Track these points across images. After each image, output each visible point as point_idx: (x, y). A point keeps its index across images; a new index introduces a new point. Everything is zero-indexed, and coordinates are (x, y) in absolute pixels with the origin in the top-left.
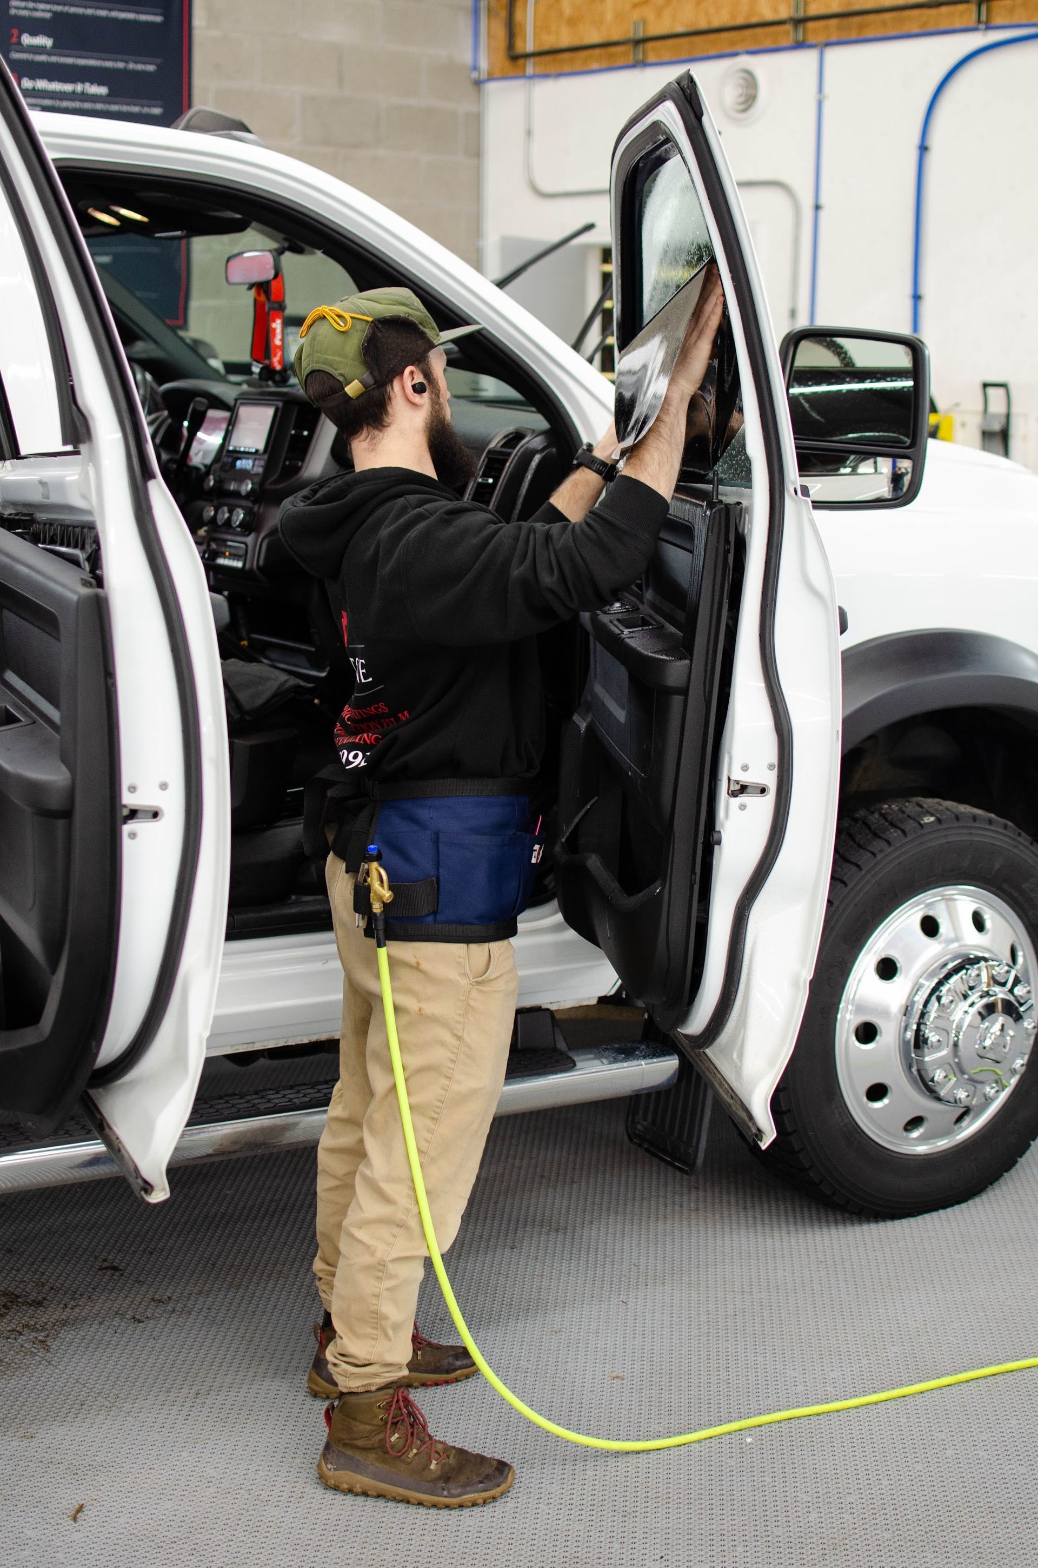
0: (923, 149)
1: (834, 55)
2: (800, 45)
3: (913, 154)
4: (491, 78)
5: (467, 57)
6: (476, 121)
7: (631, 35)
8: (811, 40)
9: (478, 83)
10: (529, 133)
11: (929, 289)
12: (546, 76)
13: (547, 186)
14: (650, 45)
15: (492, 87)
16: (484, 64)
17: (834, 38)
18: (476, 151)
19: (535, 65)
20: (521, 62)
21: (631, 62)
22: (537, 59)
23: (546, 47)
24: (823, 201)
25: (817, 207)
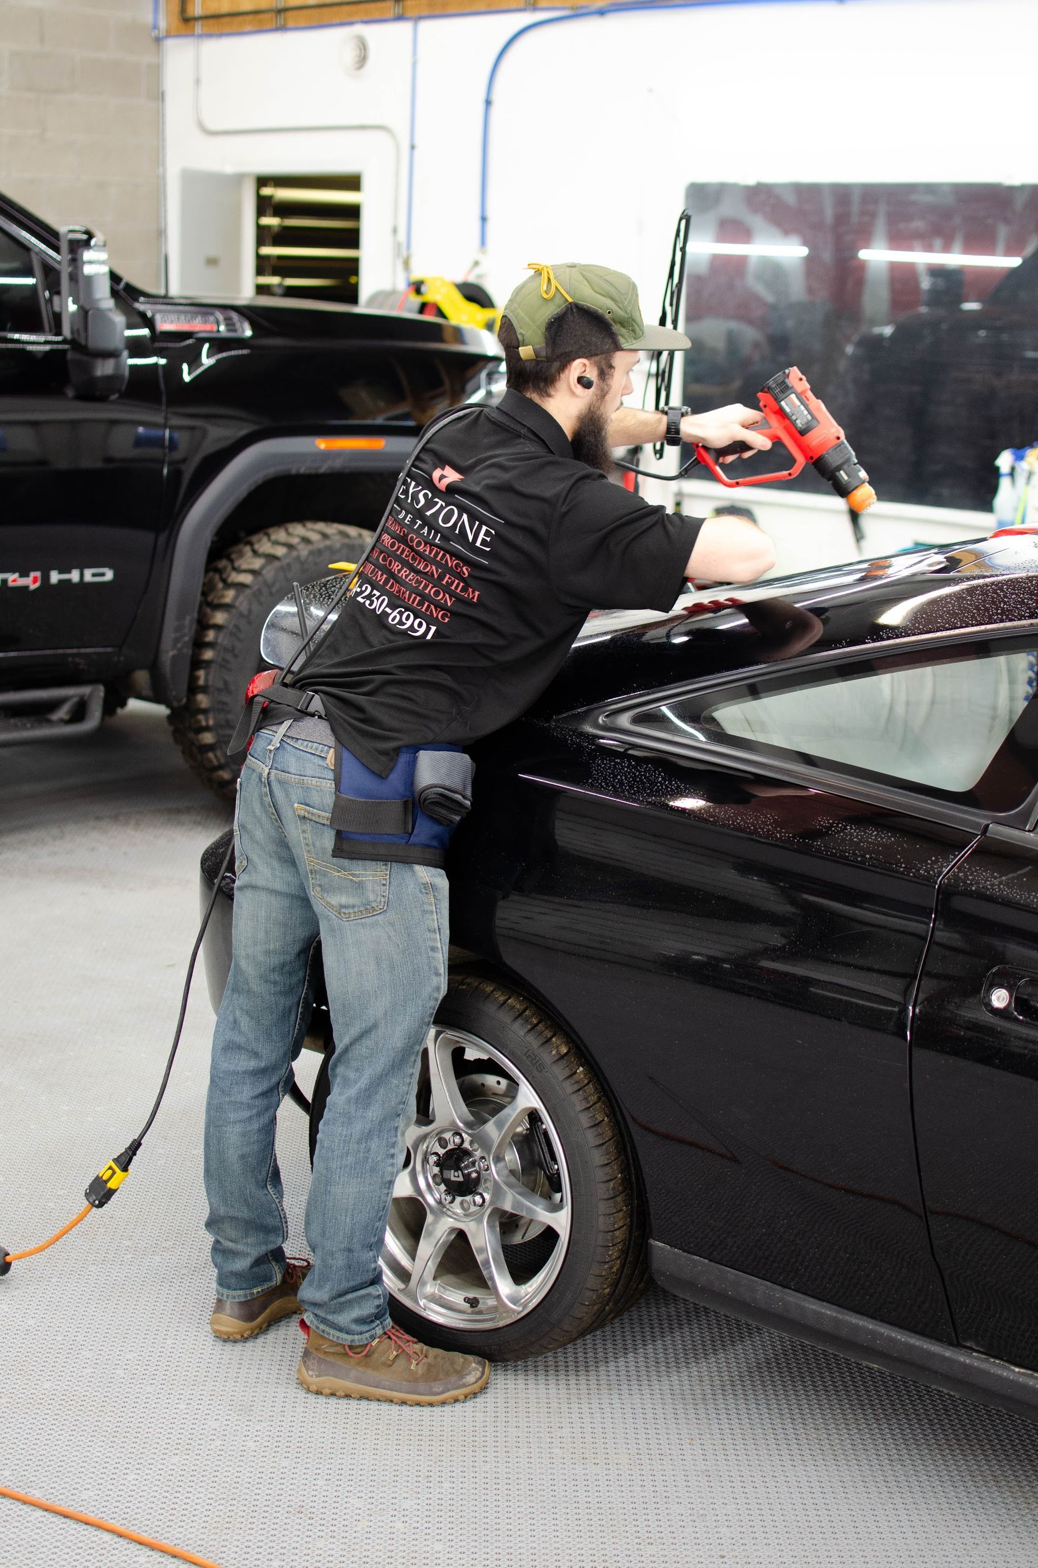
0: (488, 103)
1: (426, 27)
2: (400, 18)
3: (481, 106)
4: (169, 35)
5: (147, 17)
6: (156, 71)
7: (274, 5)
8: (409, 14)
9: (158, 40)
10: (198, 82)
11: (490, 213)
12: (210, 35)
13: (212, 125)
14: (289, 14)
15: (170, 44)
16: (163, 24)
17: (425, 13)
18: (160, 97)
19: (202, 26)
20: (191, 24)
21: (274, 26)
22: (205, 22)
23: (209, 13)
24: (418, 142)
25: (413, 147)
